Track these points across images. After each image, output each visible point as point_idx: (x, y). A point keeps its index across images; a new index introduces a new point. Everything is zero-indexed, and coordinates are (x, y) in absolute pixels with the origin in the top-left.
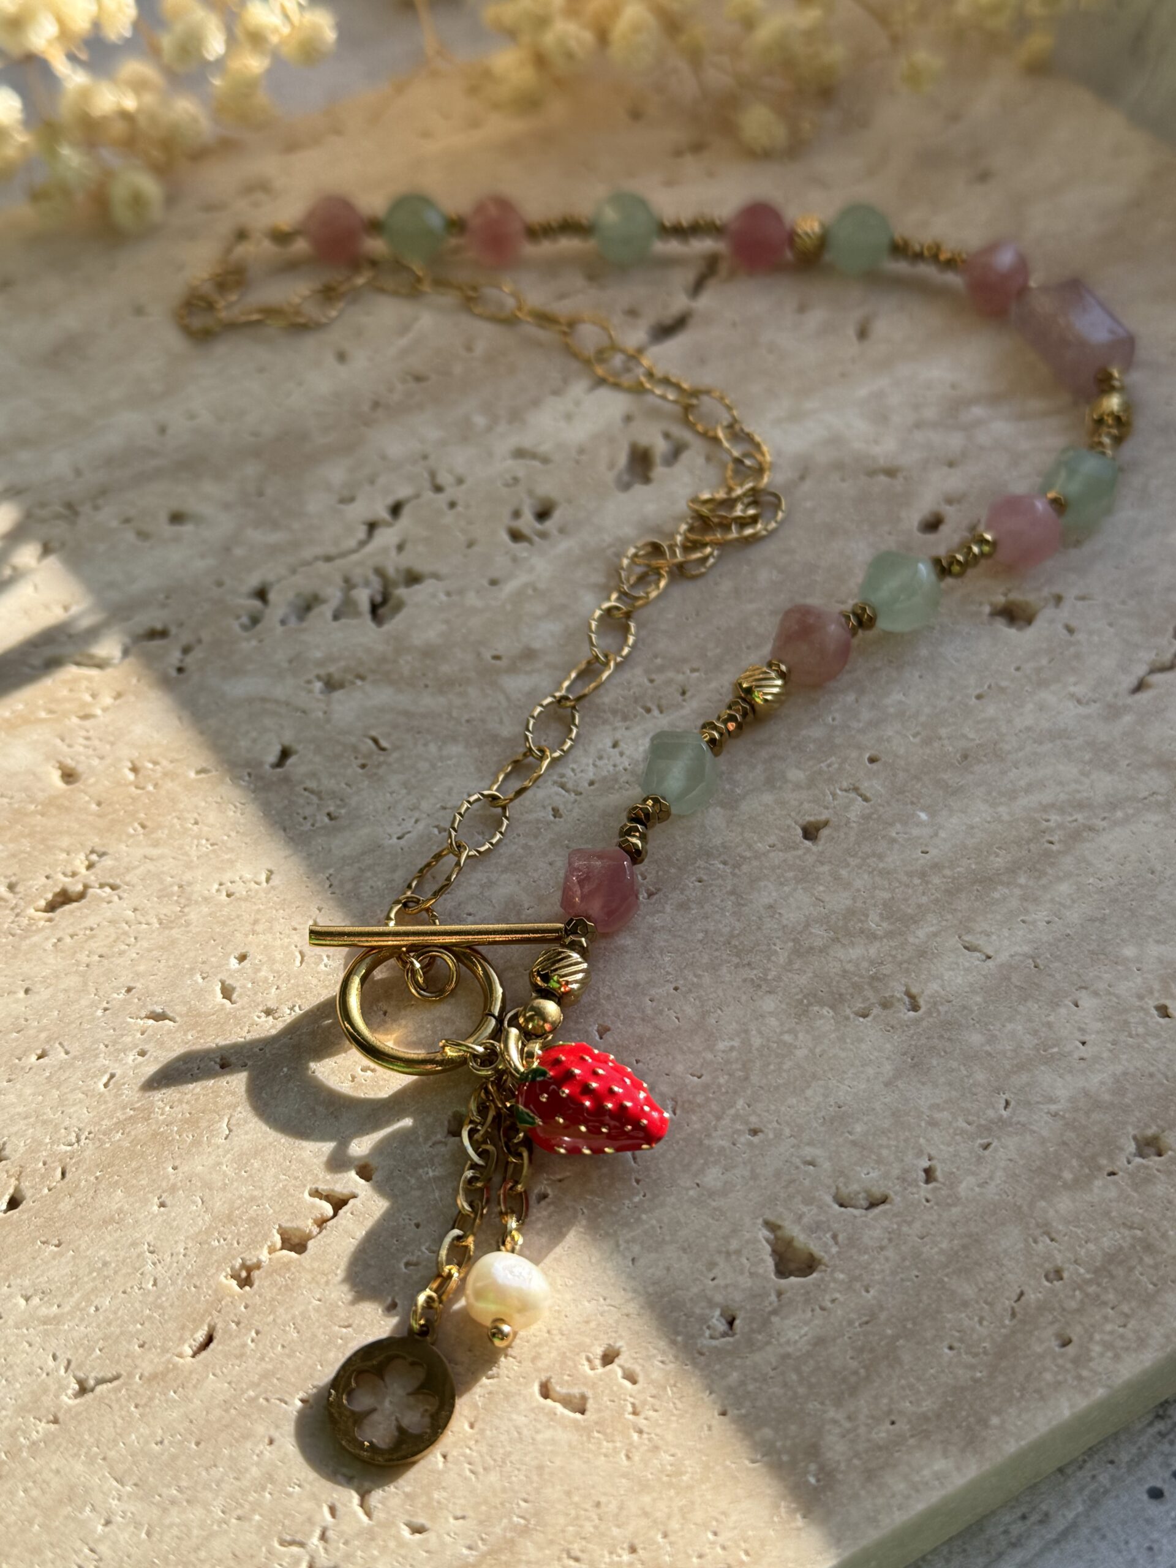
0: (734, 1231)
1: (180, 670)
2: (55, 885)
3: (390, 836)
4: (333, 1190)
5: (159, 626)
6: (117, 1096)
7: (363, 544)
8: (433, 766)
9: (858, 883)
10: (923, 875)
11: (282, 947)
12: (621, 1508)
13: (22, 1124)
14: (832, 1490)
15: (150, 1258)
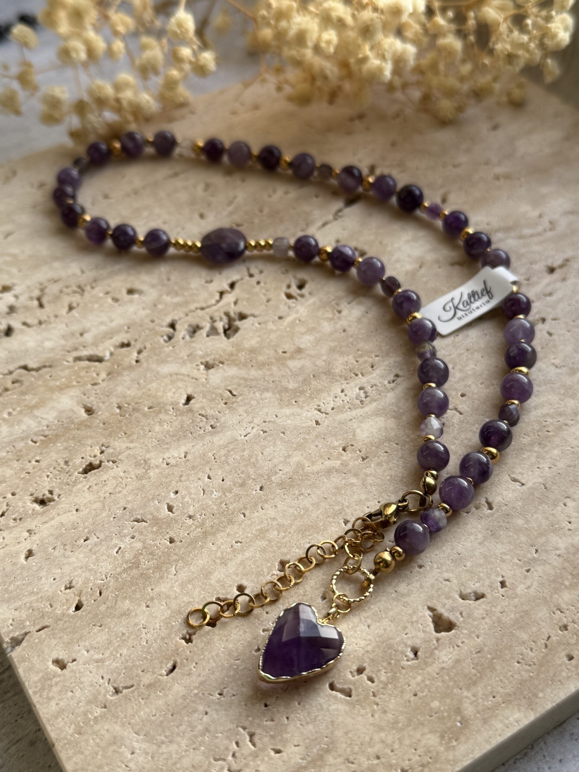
0: (414, 612)
1: (137, 361)
2: (87, 461)
3: (240, 435)
4: (227, 598)
5: (126, 341)
6: (123, 557)
7: (218, 302)
8: (259, 403)
11: (194, 487)
12: (371, 739)
13: (80, 571)
14: (468, 728)
15: (144, 631)
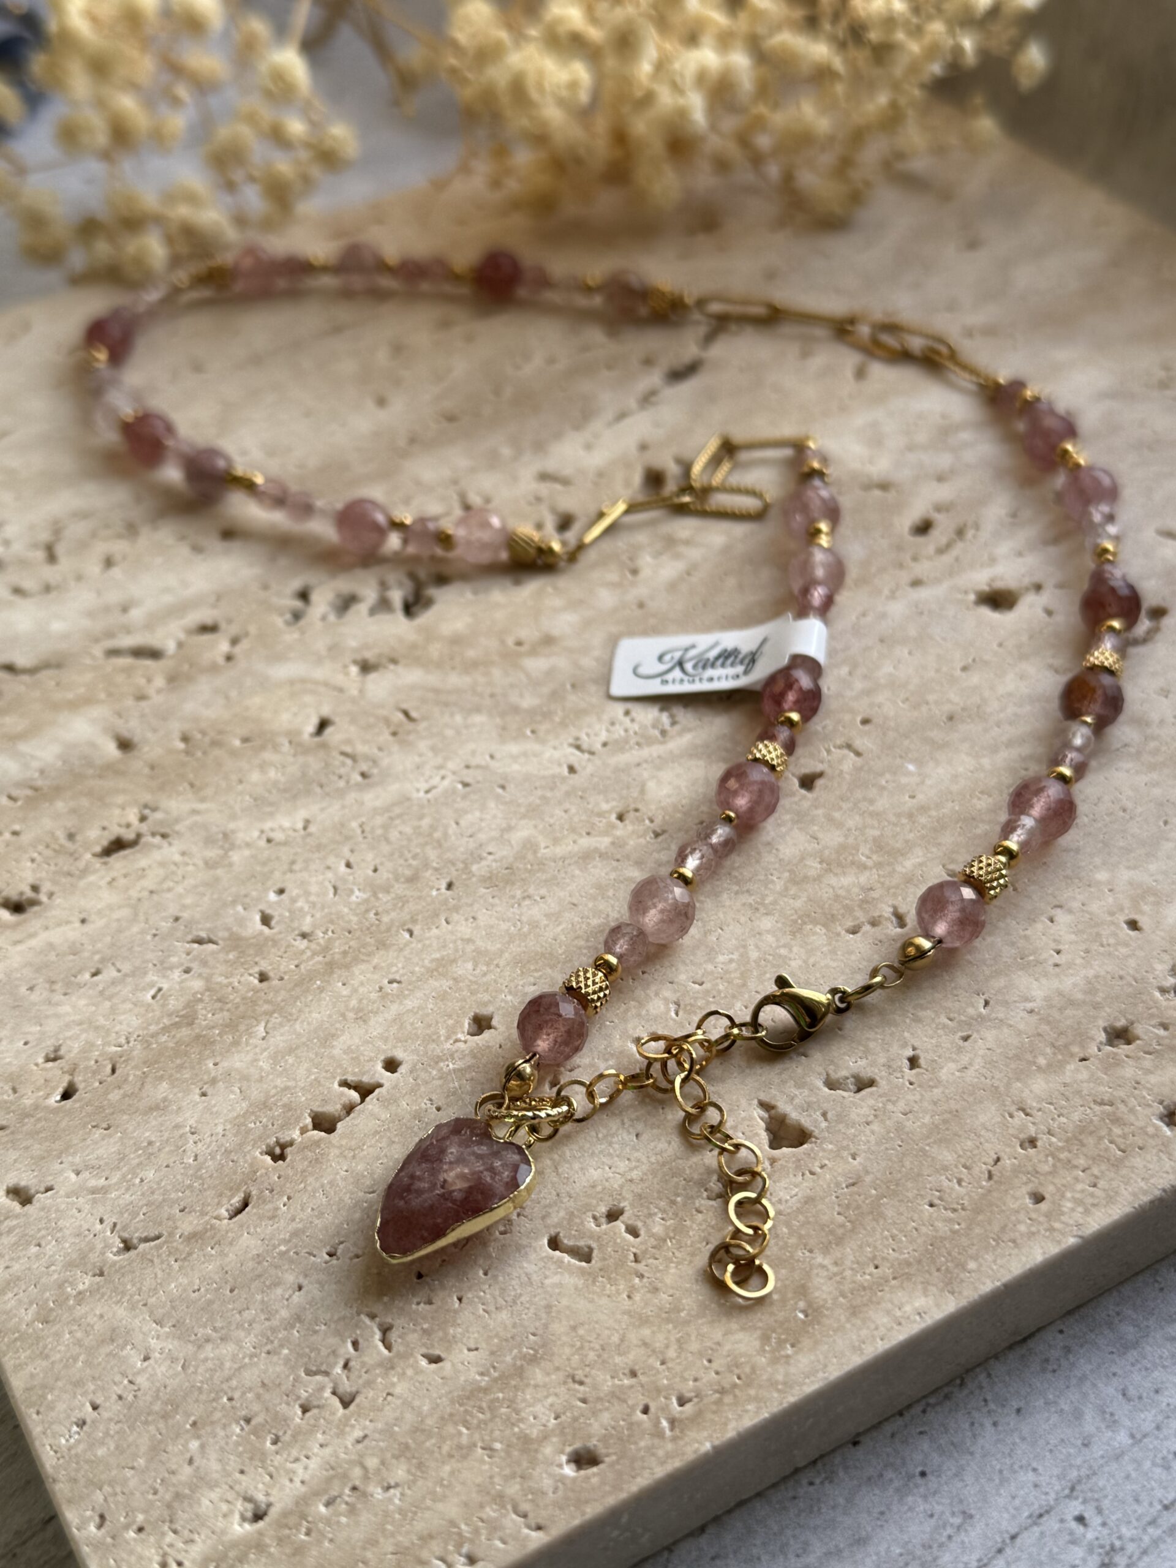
0: (731, 1111)
1: (228, 658)
2: (111, 835)
3: (418, 790)
4: (361, 1082)
5: (209, 623)
6: (163, 1006)
8: (458, 733)
9: (850, 823)
10: (910, 816)
11: (317, 882)
13: (76, 1030)
14: (819, 1323)
15: (192, 1139)
